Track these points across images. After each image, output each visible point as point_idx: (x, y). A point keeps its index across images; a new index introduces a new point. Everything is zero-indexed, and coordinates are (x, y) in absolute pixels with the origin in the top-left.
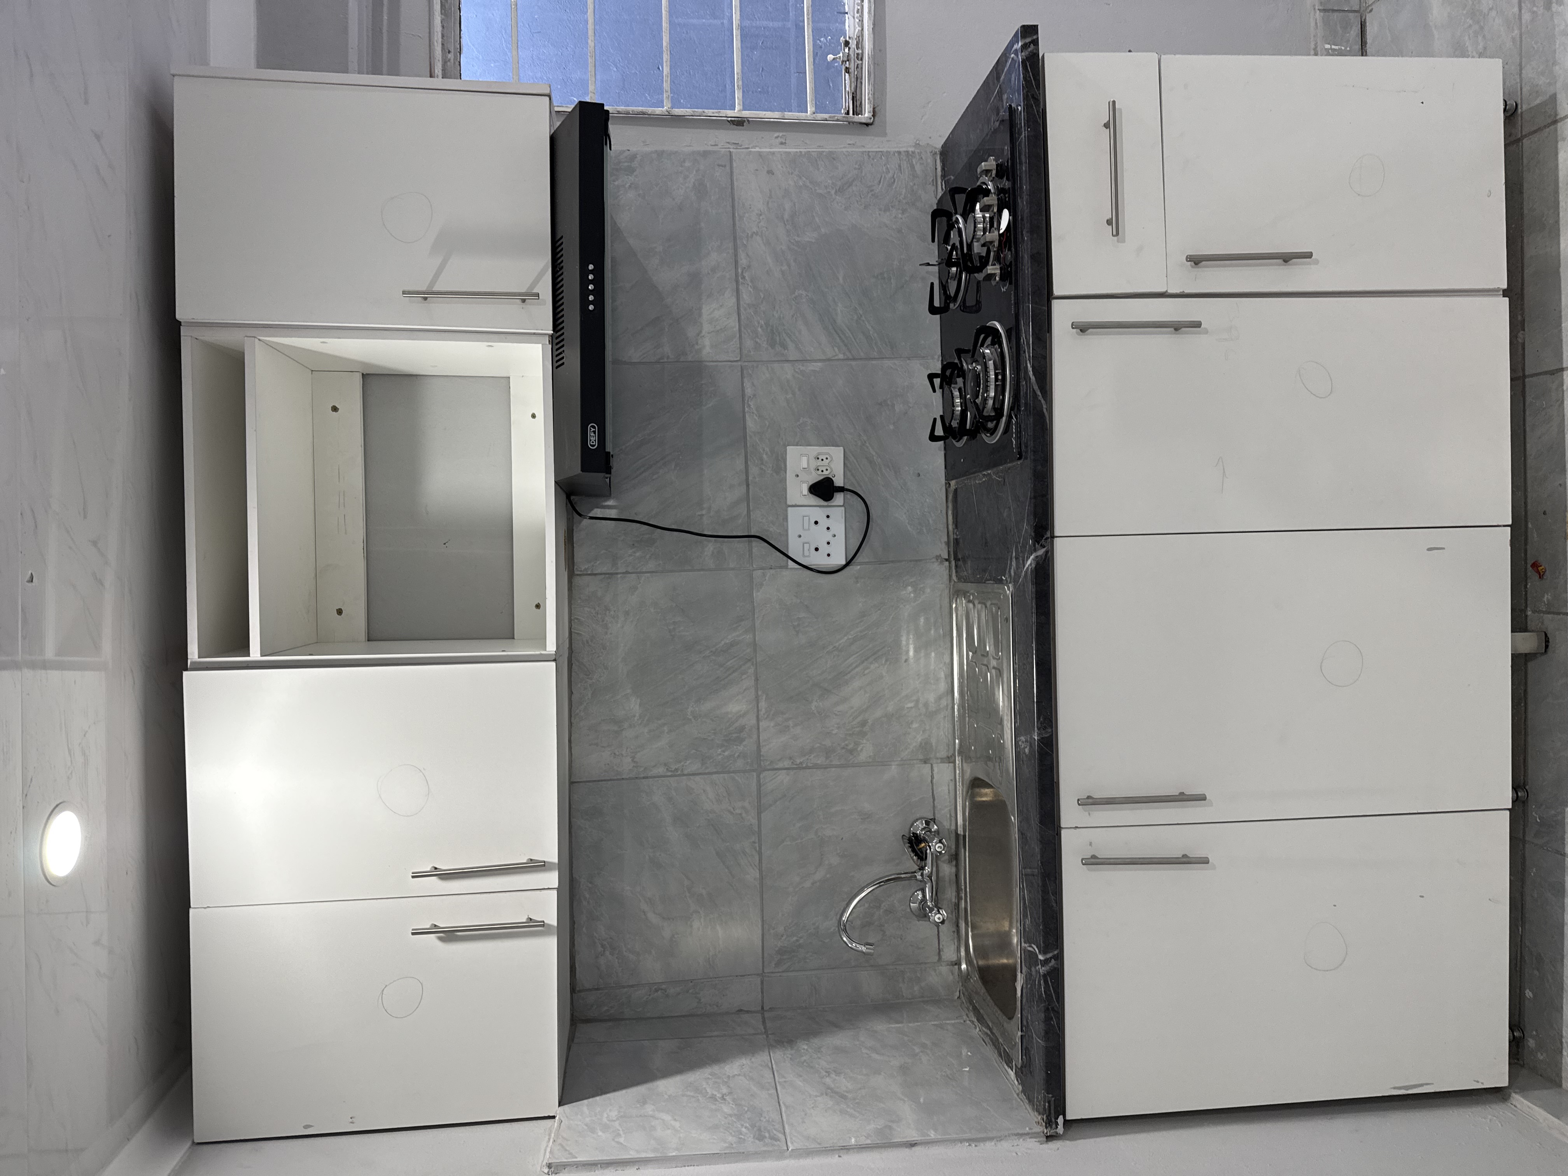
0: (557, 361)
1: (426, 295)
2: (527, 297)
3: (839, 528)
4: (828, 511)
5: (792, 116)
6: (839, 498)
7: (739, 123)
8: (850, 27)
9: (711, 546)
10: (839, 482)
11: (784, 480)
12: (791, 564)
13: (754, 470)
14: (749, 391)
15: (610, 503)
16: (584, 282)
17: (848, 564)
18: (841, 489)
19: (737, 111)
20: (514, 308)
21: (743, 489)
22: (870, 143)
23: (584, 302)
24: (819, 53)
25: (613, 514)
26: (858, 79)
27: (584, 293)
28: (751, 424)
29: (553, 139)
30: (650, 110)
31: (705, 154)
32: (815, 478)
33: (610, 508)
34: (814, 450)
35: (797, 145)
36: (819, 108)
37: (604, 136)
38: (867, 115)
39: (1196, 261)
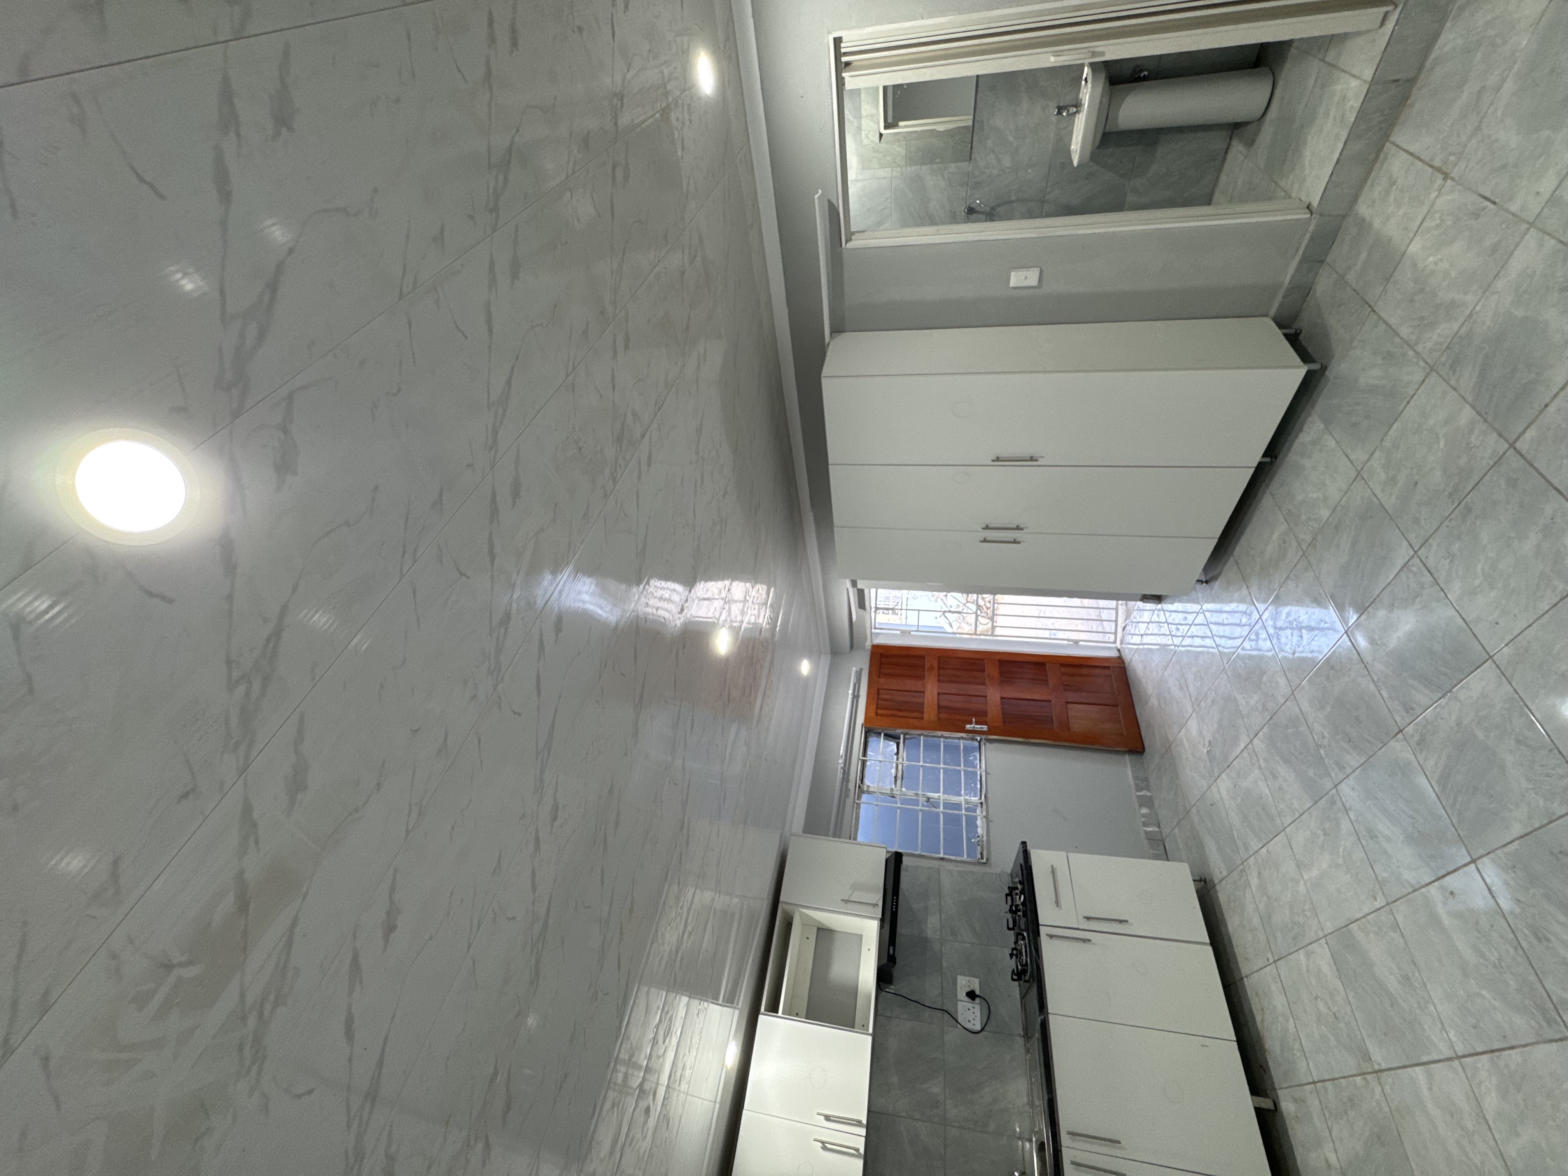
0: (882, 927)
1: (846, 901)
2: (875, 905)
3: (978, 1014)
4: (974, 1005)
5: (959, 858)
6: (978, 1000)
7: (942, 859)
8: (979, 831)
9: (928, 1012)
10: (978, 993)
11: (956, 989)
12: (959, 1025)
13: (945, 983)
14: (943, 950)
15: (892, 987)
16: (893, 902)
17: (982, 1030)
18: (978, 996)
19: (941, 855)
20: (870, 908)
21: (941, 990)
22: (986, 870)
23: (892, 908)
24: (969, 839)
25: (893, 991)
26: (982, 848)
27: (892, 905)
28: (944, 964)
29: (887, 860)
30: (914, 852)
31: (931, 868)
32: (968, 990)
33: (892, 988)
34: (968, 978)
35: (961, 868)
36: (968, 856)
37: (901, 862)
38: (984, 860)
39: (1088, 918)
